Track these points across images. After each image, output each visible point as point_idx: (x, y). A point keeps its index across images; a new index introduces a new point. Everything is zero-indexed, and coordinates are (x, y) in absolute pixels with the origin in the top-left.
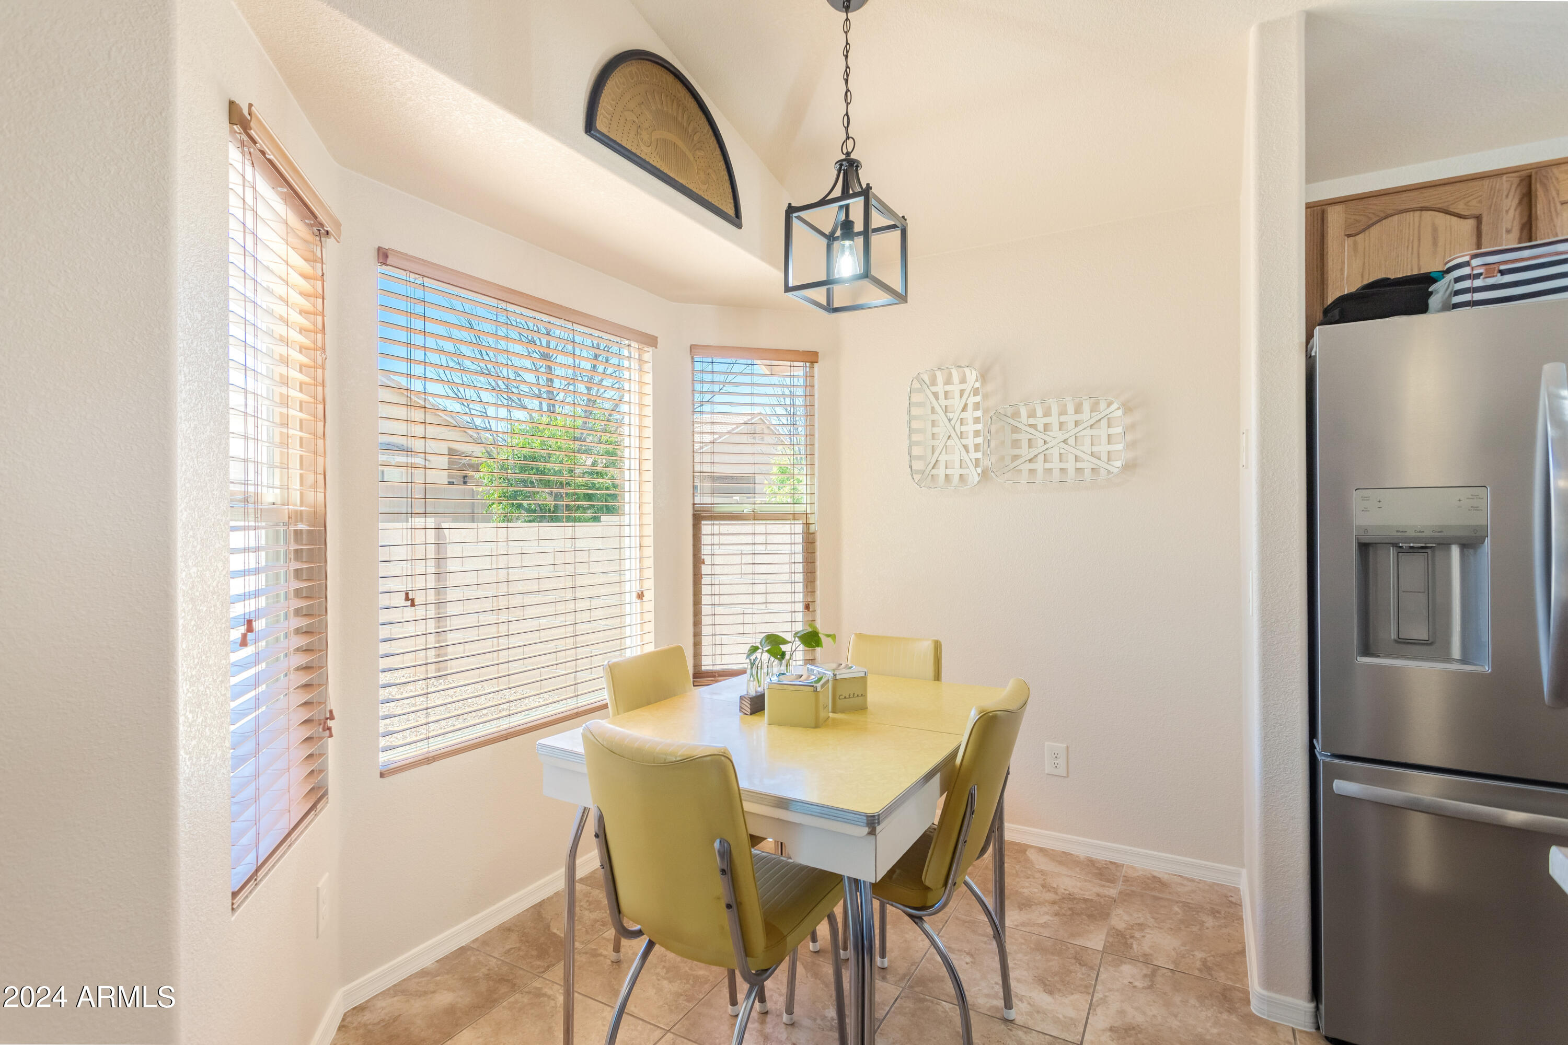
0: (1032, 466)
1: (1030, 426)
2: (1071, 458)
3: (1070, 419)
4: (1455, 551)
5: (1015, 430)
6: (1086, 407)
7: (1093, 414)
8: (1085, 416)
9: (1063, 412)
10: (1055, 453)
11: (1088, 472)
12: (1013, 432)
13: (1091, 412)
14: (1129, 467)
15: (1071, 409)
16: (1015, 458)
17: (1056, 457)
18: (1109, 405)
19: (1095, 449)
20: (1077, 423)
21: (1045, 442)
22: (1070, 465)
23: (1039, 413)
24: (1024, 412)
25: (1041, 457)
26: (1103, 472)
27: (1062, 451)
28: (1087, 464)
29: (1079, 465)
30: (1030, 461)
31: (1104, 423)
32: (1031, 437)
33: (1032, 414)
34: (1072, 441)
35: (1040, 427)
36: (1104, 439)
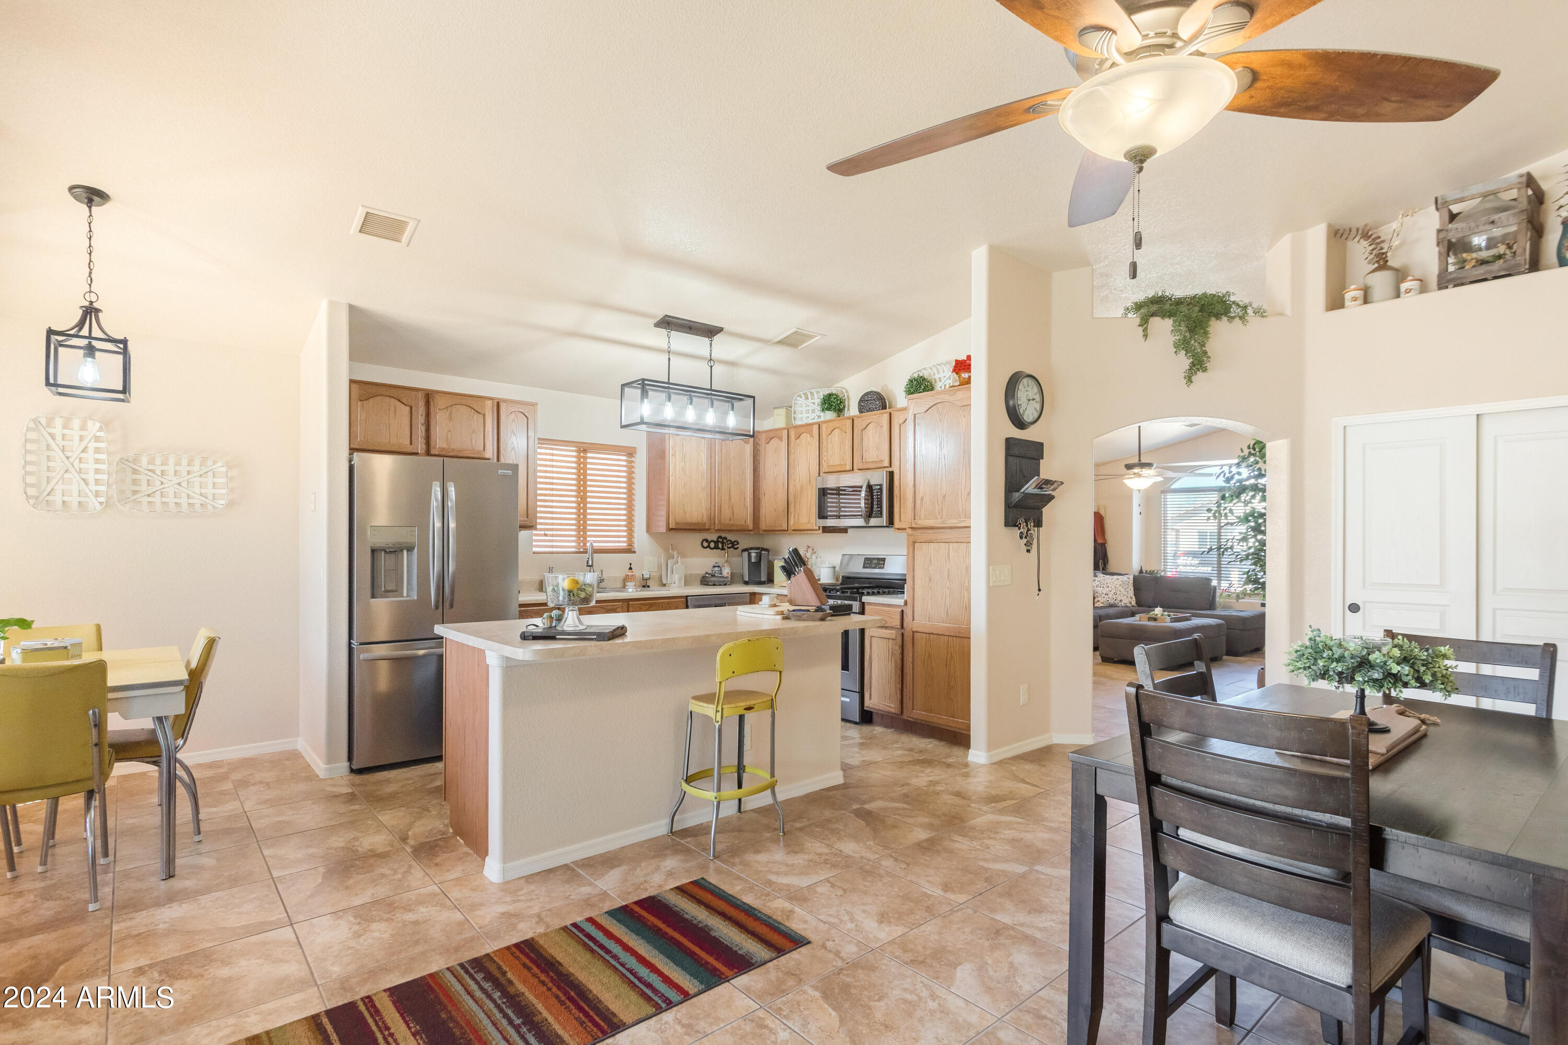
0: (150, 499)
1: (149, 470)
2: (184, 496)
3: (183, 469)
4: (405, 552)
5: (135, 471)
6: (197, 462)
7: (202, 468)
8: (196, 467)
9: (178, 463)
10: (171, 492)
11: (197, 506)
12: (133, 473)
13: (201, 466)
14: (231, 504)
15: (184, 462)
16: (135, 492)
17: (171, 495)
18: (215, 463)
19: (203, 491)
20: (189, 473)
21: (162, 483)
22: (184, 501)
23: (158, 462)
24: (144, 460)
25: (158, 493)
26: (210, 507)
27: (176, 490)
28: (197, 501)
29: (191, 501)
30: (149, 495)
31: (210, 474)
32: (149, 478)
33: (152, 461)
34: (184, 484)
35: (159, 472)
36: (210, 485)
